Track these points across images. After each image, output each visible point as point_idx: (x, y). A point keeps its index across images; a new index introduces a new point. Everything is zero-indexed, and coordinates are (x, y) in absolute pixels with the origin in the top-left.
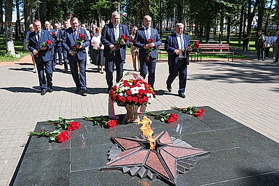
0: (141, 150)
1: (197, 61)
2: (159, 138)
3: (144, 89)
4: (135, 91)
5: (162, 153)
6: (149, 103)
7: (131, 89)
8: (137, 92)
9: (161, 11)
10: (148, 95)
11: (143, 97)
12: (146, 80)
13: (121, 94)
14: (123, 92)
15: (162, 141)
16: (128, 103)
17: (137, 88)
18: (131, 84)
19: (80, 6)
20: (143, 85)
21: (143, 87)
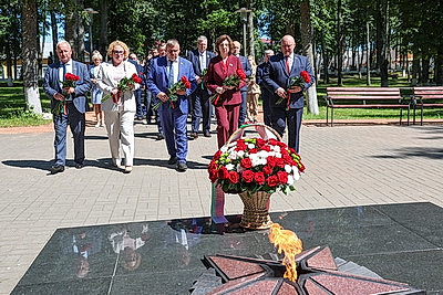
0: (262, 278)
1: (414, 123)
2: (307, 258)
3: (279, 156)
4: (258, 159)
5: (310, 286)
6: (292, 189)
7: (252, 156)
8: (264, 162)
9: (340, 32)
10: (288, 168)
11: (275, 173)
12: (285, 139)
13: (230, 167)
14: (233, 162)
15: (312, 263)
16: (245, 184)
17: (264, 154)
18: (251, 146)
19: (177, 23)
20: (277, 148)
21: (276, 152)
